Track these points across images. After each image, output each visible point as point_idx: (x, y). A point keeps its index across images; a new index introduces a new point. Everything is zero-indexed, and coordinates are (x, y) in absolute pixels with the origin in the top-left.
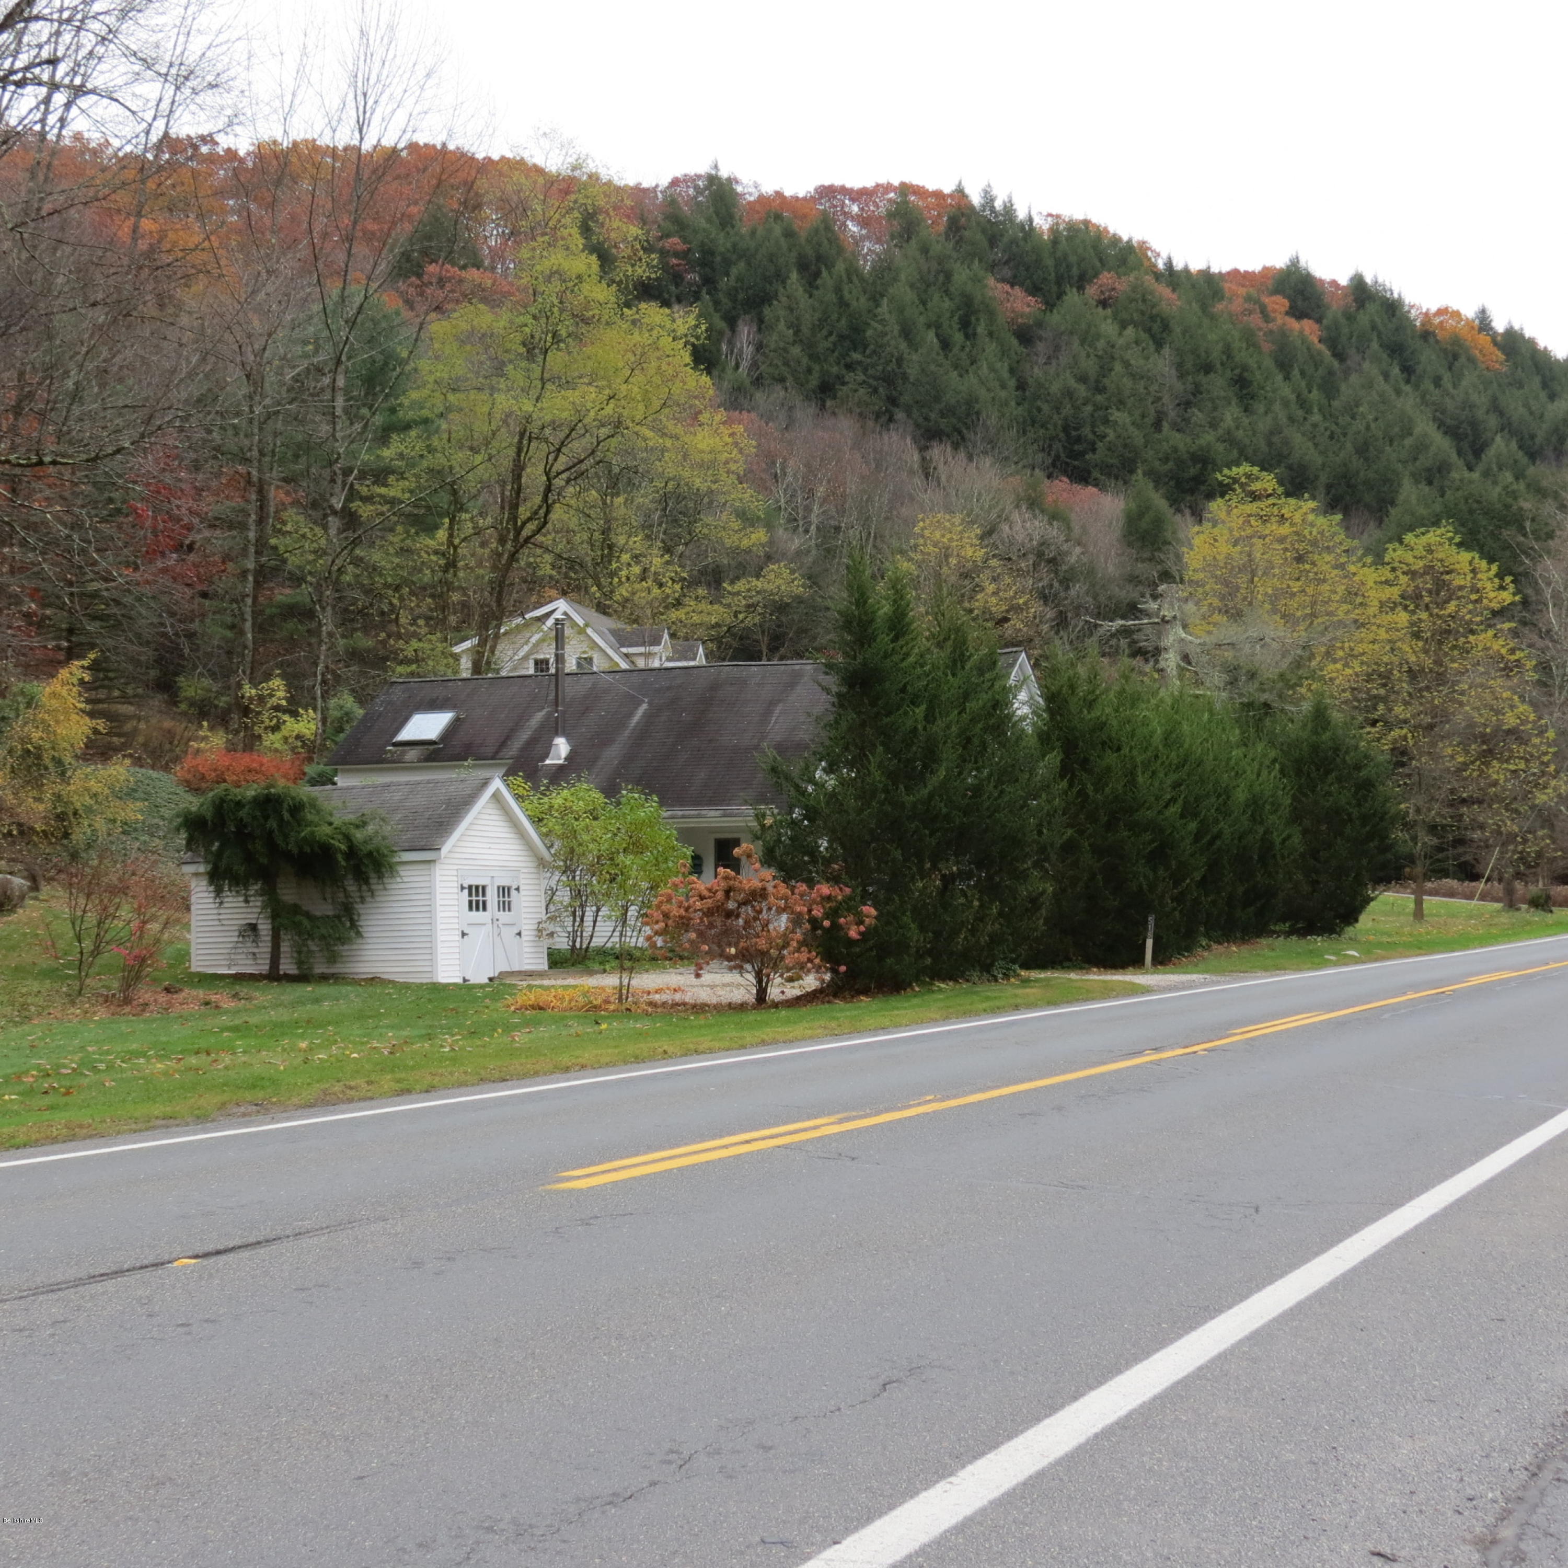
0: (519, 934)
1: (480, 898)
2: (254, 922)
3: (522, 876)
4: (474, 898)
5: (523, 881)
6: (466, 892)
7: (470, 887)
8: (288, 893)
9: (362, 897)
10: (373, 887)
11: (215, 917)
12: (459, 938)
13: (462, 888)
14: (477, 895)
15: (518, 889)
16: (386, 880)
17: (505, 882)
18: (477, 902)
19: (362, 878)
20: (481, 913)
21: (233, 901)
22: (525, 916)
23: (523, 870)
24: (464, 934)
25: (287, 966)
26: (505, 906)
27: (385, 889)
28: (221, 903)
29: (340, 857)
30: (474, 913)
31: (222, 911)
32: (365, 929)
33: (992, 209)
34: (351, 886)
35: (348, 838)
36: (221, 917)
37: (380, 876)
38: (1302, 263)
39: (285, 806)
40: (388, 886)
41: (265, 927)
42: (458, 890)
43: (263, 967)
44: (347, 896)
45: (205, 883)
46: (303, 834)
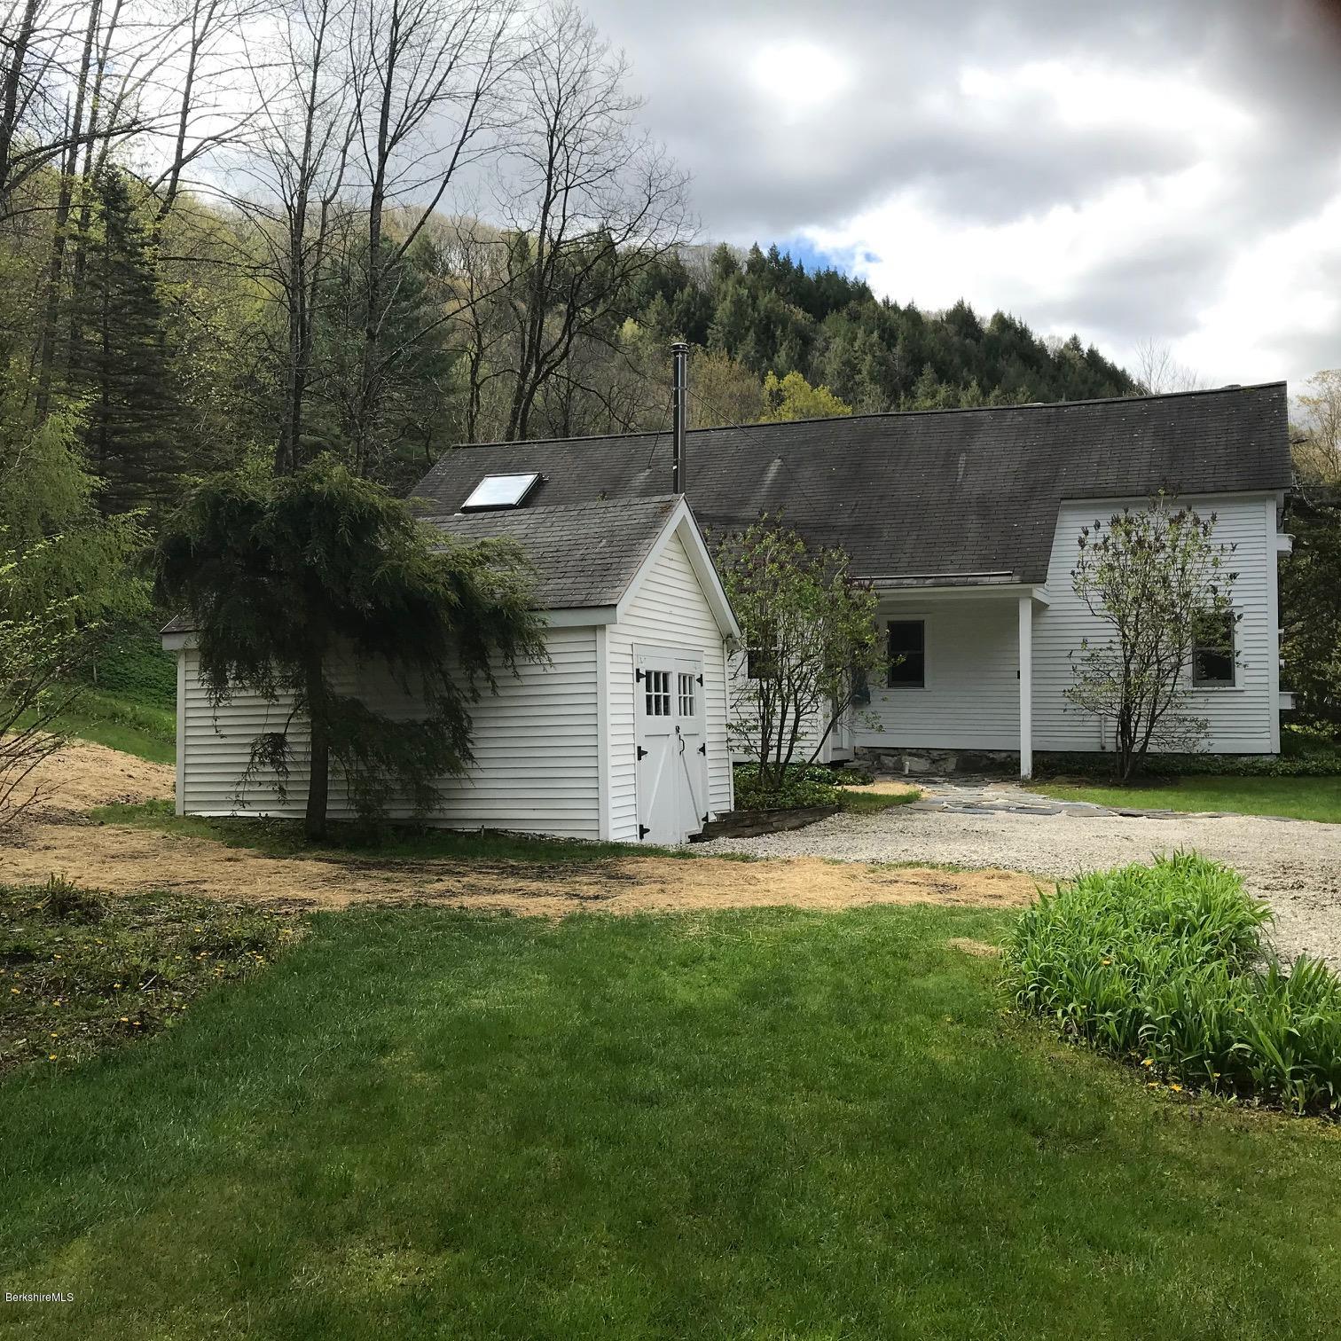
0: (703, 750)
1: (661, 693)
2: (281, 730)
3: (706, 659)
4: (653, 693)
5: (706, 668)
6: (643, 680)
7: (648, 674)
8: (343, 682)
9: (474, 691)
10: (494, 673)
11: (210, 722)
12: (633, 759)
13: (639, 676)
14: (657, 690)
15: (700, 680)
16: (518, 661)
17: (687, 669)
18: (657, 698)
19: (476, 656)
20: (662, 717)
21: (245, 697)
22: (709, 721)
23: (707, 651)
24: (641, 753)
25: (338, 807)
26: (688, 707)
27: (517, 676)
28: (218, 700)
29: (445, 616)
30: (653, 717)
31: (219, 713)
32: (480, 744)
33: (777, 261)
34: (456, 671)
35: (458, 582)
36: (219, 722)
37: (509, 654)
38: (966, 305)
39: (344, 517)
40: (521, 672)
41: (299, 743)
42: (631, 679)
43: (295, 809)
44: (450, 687)
45: (195, 666)
46: (378, 572)
